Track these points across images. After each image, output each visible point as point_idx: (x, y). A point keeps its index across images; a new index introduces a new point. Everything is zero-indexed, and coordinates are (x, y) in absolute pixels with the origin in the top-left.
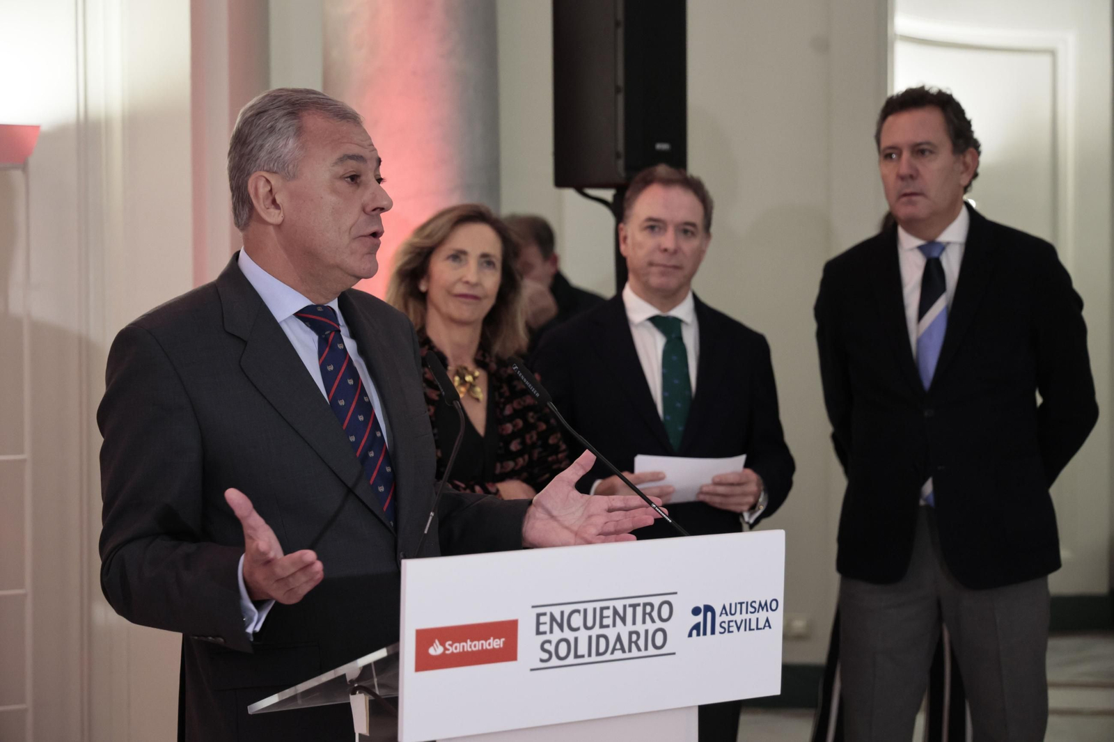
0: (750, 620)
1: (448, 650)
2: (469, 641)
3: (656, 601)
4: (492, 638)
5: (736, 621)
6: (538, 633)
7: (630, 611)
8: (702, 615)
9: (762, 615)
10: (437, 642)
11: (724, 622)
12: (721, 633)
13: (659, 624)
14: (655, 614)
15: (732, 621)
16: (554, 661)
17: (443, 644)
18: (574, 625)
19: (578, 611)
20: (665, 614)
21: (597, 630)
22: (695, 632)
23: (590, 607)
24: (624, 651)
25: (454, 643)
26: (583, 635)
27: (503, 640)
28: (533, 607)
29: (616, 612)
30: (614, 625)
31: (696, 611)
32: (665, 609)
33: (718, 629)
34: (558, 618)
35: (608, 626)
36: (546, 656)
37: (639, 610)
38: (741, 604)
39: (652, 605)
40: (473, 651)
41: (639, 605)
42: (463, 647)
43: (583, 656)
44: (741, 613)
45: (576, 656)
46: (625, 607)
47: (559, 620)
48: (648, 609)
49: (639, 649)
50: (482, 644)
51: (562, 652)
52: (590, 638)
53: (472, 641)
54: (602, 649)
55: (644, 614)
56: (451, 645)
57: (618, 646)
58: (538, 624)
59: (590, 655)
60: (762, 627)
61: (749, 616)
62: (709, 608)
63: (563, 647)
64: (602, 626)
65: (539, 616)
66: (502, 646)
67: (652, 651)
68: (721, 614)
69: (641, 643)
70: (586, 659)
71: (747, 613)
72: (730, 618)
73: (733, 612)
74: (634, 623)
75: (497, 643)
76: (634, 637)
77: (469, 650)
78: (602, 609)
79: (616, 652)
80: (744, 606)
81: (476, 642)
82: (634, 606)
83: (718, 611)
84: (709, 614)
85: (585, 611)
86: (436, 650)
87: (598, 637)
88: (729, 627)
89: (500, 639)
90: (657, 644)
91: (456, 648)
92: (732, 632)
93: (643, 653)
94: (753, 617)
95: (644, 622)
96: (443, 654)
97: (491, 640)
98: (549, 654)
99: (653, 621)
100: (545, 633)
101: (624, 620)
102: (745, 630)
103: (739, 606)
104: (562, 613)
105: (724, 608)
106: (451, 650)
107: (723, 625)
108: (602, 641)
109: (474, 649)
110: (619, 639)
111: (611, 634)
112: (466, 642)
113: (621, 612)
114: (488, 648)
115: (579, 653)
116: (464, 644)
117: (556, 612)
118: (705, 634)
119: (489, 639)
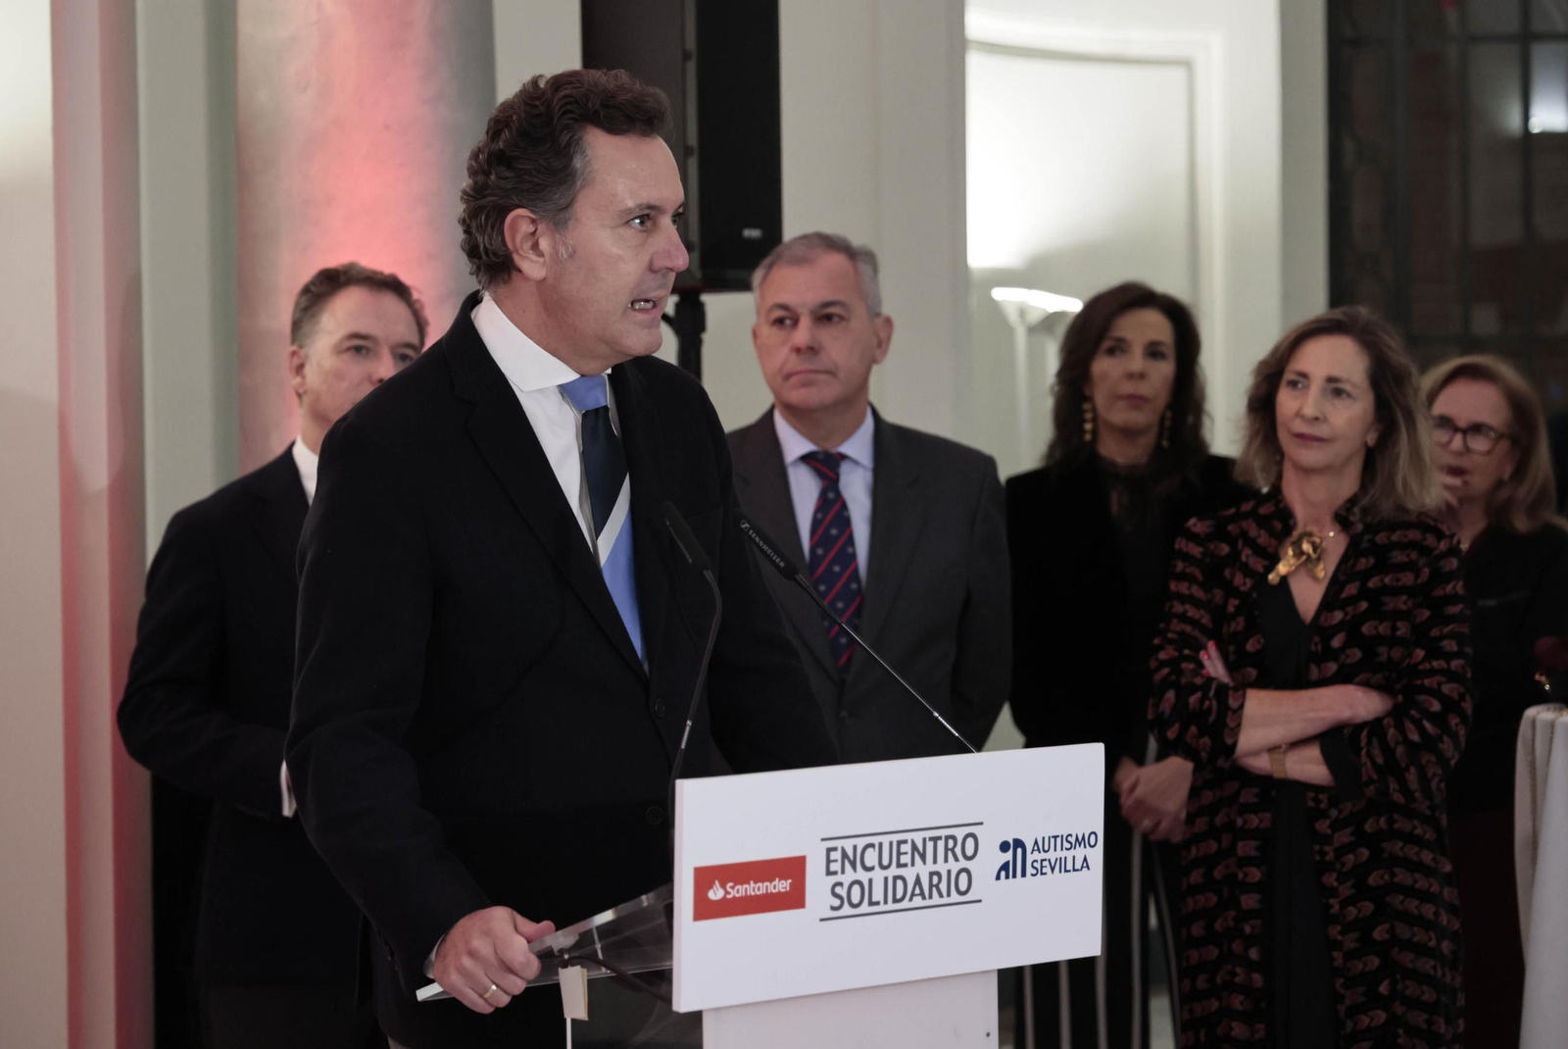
0: (1065, 858)
1: (729, 893)
2: (752, 882)
3: (960, 833)
4: (777, 879)
5: (1049, 861)
6: (829, 873)
7: (930, 845)
8: (1011, 851)
9: (1080, 852)
10: (717, 883)
11: (1036, 861)
12: (1033, 875)
13: (963, 863)
14: (958, 850)
15: (1045, 860)
16: (847, 910)
17: (723, 886)
18: (868, 864)
19: (872, 845)
20: (970, 850)
21: (893, 871)
22: (1003, 873)
23: (886, 840)
24: (924, 898)
25: (736, 885)
26: (878, 876)
27: (789, 881)
28: (823, 840)
29: (914, 847)
30: (913, 864)
31: (1004, 847)
32: (970, 843)
33: (1030, 870)
34: (850, 854)
35: (905, 865)
36: (837, 903)
37: (941, 844)
38: (1055, 837)
39: (954, 838)
40: (756, 895)
41: (940, 838)
42: (746, 889)
43: (878, 903)
44: (1055, 850)
45: (871, 903)
46: (924, 840)
47: (851, 857)
48: (951, 843)
49: (941, 895)
50: (767, 887)
51: (856, 898)
52: (886, 879)
53: (755, 883)
54: (899, 895)
55: (947, 849)
56: (732, 888)
57: (917, 891)
58: (829, 861)
59: (886, 902)
60: (1079, 868)
61: (1065, 853)
62: (1018, 843)
63: (856, 890)
64: (900, 865)
65: (829, 850)
66: (788, 889)
67: (955, 897)
68: (1033, 850)
69: (943, 887)
70: (882, 907)
71: (1062, 849)
72: (1043, 855)
73: (1046, 848)
74: (935, 862)
75: (782, 886)
76: (935, 879)
77: (753, 894)
78: (900, 843)
79: (915, 898)
80: (1059, 840)
81: (760, 884)
82: (935, 840)
83: (1029, 847)
84: (1019, 851)
85: (881, 844)
86: (716, 894)
87: (895, 878)
88: (1042, 867)
89: (786, 880)
90: (960, 888)
91: (738, 892)
92: (1045, 874)
93: (946, 900)
94: (1069, 854)
95: (946, 861)
96: (724, 899)
97: (776, 882)
98: (841, 899)
99: (956, 859)
100: (835, 873)
101: (923, 857)
102: (1060, 872)
103: (1052, 840)
104: (855, 847)
105: (1036, 842)
106: (733, 894)
107: (1035, 864)
108: (900, 883)
109: (758, 893)
110: (918, 881)
111: (909, 874)
112: (749, 884)
113: (920, 847)
114: (774, 891)
115: (874, 899)
116: (746, 886)
117: (848, 845)
118: (1014, 876)
119: (774, 880)
